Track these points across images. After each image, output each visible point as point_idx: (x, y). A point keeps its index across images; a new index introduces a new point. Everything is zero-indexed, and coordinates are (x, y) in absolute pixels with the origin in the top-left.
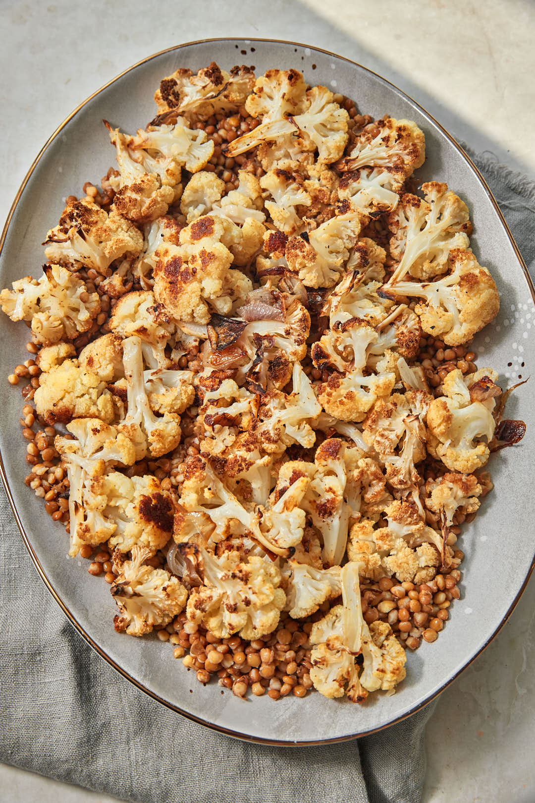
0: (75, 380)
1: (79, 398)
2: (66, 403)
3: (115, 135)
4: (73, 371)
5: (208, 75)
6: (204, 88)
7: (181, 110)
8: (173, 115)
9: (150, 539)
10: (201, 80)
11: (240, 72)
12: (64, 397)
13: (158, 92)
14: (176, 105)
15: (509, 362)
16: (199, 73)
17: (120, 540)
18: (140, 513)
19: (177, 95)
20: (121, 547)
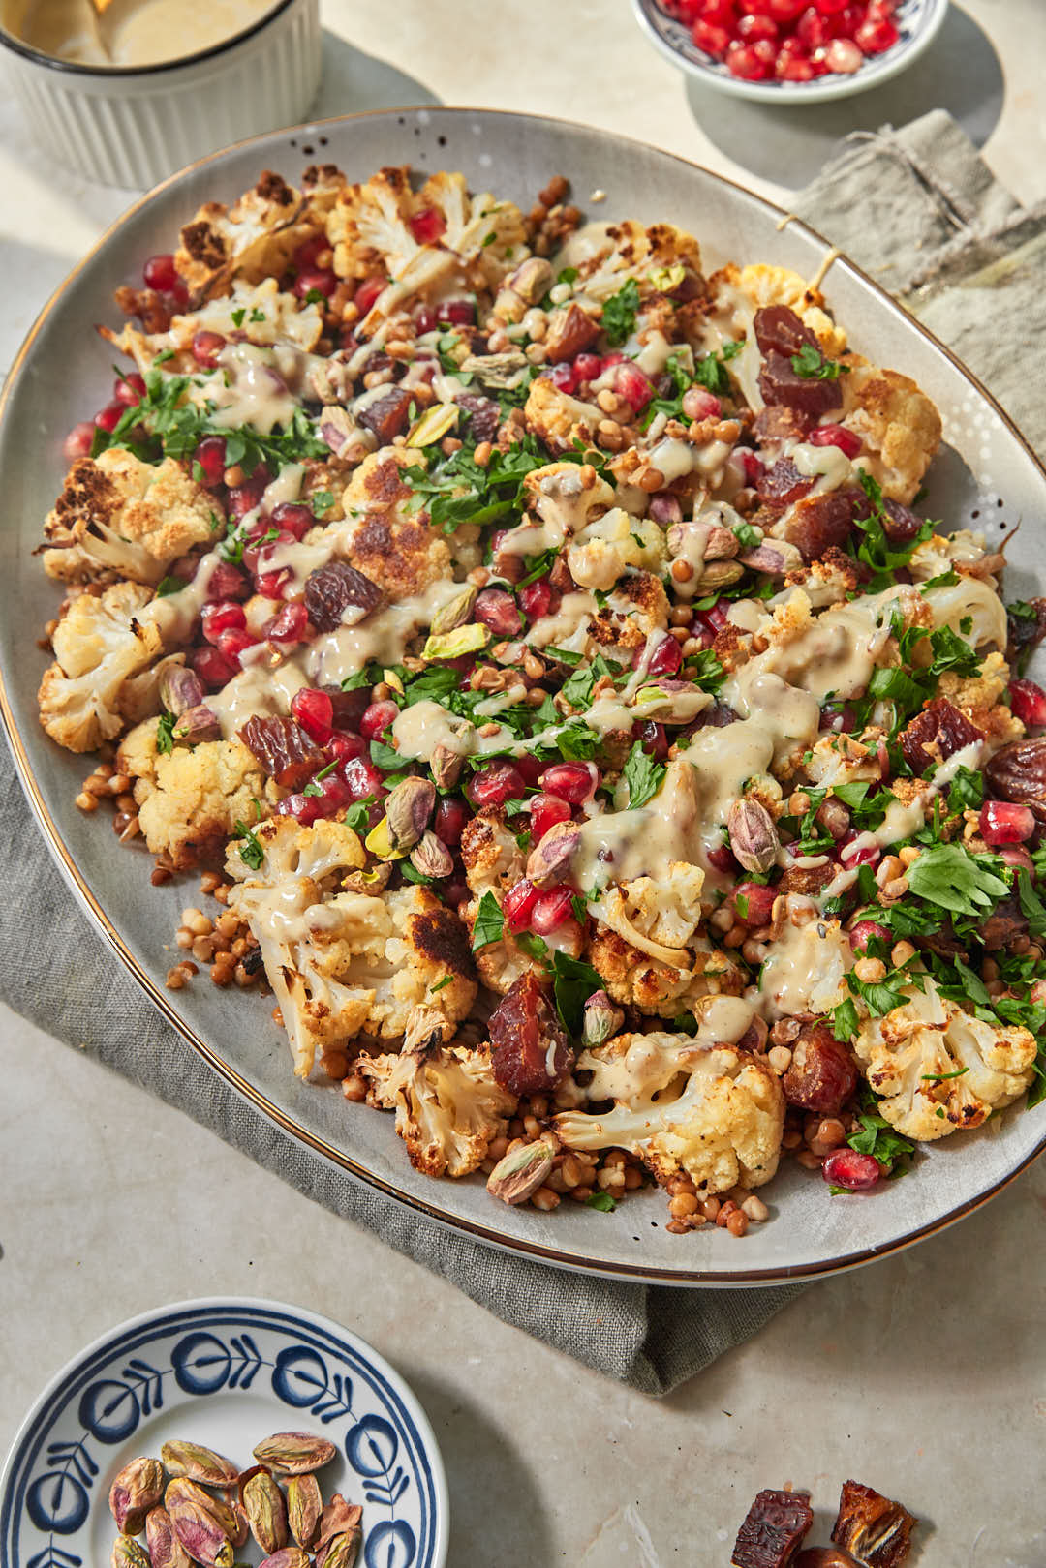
0: (215, 764)
1: (231, 798)
2: (210, 810)
3: (128, 338)
4: (204, 750)
5: (264, 193)
6: (264, 217)
7: (235, 266)
8: (223, 279)
9: (445, 997)
10: (252, 208)
11: (321, 176)
12: (202, 801)
13: (182, 253)
14: (223, 262)
15: (972, 511)
16: (244, 200)
17: (388, 1009)
18: (418, 947)
19: (219, 243)
20: (392, 1022)
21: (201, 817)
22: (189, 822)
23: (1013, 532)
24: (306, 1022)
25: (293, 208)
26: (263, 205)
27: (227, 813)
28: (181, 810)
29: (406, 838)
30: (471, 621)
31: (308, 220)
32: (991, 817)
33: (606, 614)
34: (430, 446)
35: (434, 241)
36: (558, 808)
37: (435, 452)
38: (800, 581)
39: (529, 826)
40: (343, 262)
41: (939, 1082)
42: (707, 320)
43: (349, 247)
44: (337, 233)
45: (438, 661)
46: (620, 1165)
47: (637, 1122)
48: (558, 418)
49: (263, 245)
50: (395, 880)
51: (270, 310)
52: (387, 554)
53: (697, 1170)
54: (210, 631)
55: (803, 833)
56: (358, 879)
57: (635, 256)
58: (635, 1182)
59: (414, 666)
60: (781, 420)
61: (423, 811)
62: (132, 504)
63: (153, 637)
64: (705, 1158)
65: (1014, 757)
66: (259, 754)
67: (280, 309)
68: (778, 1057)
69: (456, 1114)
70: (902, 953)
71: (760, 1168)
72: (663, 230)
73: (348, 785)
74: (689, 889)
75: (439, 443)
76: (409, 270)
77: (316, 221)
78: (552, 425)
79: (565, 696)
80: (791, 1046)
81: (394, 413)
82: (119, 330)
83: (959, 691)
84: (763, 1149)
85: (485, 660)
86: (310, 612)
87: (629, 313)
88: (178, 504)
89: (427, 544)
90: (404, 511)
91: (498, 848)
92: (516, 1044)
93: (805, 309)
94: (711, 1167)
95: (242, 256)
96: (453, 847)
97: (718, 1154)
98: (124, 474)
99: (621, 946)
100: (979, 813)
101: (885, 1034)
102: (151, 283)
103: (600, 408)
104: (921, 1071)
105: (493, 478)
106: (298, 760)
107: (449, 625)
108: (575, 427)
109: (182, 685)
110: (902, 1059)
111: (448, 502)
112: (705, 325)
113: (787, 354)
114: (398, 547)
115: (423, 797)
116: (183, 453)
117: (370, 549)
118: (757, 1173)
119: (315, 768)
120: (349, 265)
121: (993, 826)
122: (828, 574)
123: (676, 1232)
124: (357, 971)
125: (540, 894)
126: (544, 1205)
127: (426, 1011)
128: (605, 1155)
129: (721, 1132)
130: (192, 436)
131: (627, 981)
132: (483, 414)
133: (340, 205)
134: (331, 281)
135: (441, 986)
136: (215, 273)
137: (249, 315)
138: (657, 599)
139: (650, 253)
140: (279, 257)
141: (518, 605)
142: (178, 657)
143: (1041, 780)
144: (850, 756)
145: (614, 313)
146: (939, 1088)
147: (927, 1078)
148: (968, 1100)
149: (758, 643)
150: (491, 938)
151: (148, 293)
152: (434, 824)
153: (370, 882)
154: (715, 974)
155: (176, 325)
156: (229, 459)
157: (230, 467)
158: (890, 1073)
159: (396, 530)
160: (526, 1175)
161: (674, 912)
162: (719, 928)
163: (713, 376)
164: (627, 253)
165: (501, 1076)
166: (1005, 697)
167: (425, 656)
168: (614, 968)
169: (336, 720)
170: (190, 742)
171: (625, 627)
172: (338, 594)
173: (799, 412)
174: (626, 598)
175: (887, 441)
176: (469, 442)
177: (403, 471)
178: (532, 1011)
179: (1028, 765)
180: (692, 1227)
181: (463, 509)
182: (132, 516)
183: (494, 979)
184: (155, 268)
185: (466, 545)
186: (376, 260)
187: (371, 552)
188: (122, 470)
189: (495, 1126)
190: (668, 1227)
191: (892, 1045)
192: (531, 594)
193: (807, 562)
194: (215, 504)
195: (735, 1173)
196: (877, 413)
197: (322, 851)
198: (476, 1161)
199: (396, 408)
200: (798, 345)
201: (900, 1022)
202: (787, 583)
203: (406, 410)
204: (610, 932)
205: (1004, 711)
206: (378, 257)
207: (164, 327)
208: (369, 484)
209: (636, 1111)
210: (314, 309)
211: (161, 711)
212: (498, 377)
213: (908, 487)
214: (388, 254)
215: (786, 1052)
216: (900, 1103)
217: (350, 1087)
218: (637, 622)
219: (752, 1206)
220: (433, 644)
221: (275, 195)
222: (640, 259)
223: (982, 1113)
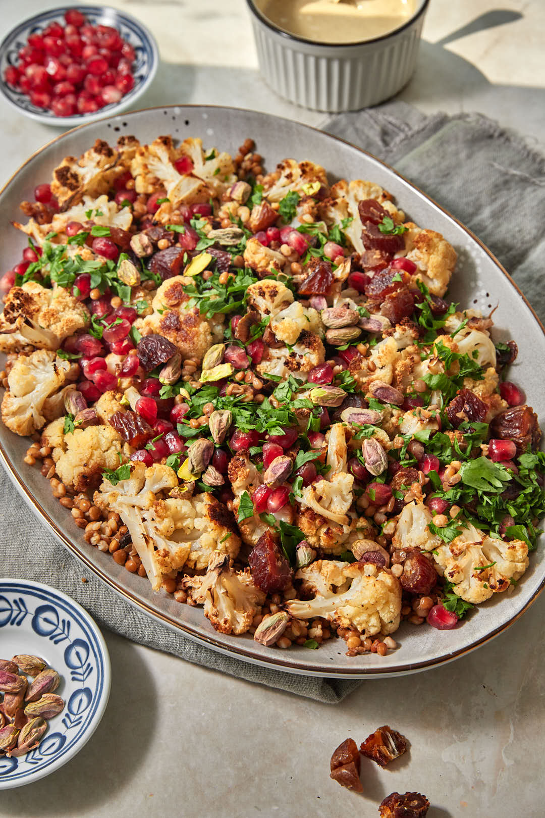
0: (97, 436)
1: (106, 453)
2: (96, 459)
3: (31, 227)
4: (91, 430)
5: (98, 150)
6: (98, 163)
7: (85, 188)
8: (78, 196)
9: (227, 545)
10: (92, 160)
11: (126, 141)
12: (92, 455)
13: (55, 182)
14: (77, 187)
15: (474, 300)
16: (86, 155)
17: (200, 553)
18: (211, 521)
19: (75, 176)
20: (202, 560)
21: (92, 462)
22: (85, 465)
23: (495, 309)
24: (157, 561)
25: (113, 159)
26: (97, 157)
27: (105, 460)
28: (81, 460)
29: (199, 468)
30: (223, 363)
31: (121, 165)
32: (494, 447)
33: (293, 355)
34: (197, 275)
35: (189, 172)
36: (276, 449)
37: (200, 278)
38: (390, 334)
39: (262, 461)
40: (141, 185)
41: (483, 570)
42: (333, 209)
43: (144, 177)
44: (136, 169)
45: (208, 383)
46: (320, 626)
47: (329, 603)
48: (264, 258)
49: (99, 177)
50: (197, 490)
51: (105, 210)
52: (178, 330)
53: (361, 624)
54: (88, 372)
55: (401, 456)
56: (177, 490)
57: (293, 178)
58: (328, 635)
59: (196, 386)
60: (375, 257)
61: (208, 455)
62: (44, 309)
63: (62, 376)
64: (364, 617)
65: (504, 417)
66: (121, 431)
67: (110, 210)
68: (397, 569)
69: (236, 604)
70: (455, 511)
71: (391, 622)
72: (307, 165)
73: (167, 446)
74: (346, 485)
75: (201, 274)
76: (178, 189)
77: (126, 164)
78: (260, 261)
79: (275, 397)
80: (403, 563)
81: (177, 259)
82: (25, 223)
83: (474, 387)
84: (393, 611)
85: (232, 381)
86: (140, 359)
87: (293, 207)
88: (67, 309)
89: (199, 324)
90: (186, 308)
91: (248, 470)
92: (265, 563)
93: (383, 202)
94: (367, 622)
95: (89, 183)
96: (224, 472)
97: (370, 616)
98: (39, 294)
99: (314, 516)
100: (488, 446)
101: (452, 551)
102: (38, 199)
103: (282, 254)
104: (473, 566)
105: (230, 289)
106: (140, 433)
107: (212, 365)
108: (271, 262)
109: (76, 400)
110: (462, 562)
111: (208, 302)
112: (331, 212)
113: (376, 223)
114: (183, 326)
115: (208, 448)
116: (67, 284)
117: (169, 328)
118: (390, 625)
119: (149, 437)
120: (144, 186)
121: (496, 451)
122: (404, 330)
123: (351, 655)
124: (177, 535)
125: (270, 492)
126: (283, 645)
127: (219, 554)
128: (312, 621)
129: (372, 603)
130: (72, 274)
131: (317, 535)
132: (223, 259)
133: (137, 156)
134: (134, 196)
135: (225, 539)
136: (73, 193)
137: (94, 213)
138: (319, 345)
139: (301, 176)
140: (105, 185)
141: (247, 353)
142: (73, 386)
143: (518, 428)
144: (422, 418)
145: (285, 207)
146: (483, 574)
147: (476, 569)
148: (499, 577)
149: (371, 366)
150: (248, 516)
151: (38, 204)
152: (212, 461)
153: (183, 492)
154: (362, 529)
155: (56, 220)
156: (93, 285)
157: (94, 288)
158: (457, 570)
159: (182, 318)
160: (274, 628)
161: (339, 497)
162: (361, 507)
163: (338, 237)
164: (289, 176)
165: (257, 582)
166: (497, 390)
167: (202, 380)
168: (310, 528)
169: (158, 414)
170: (82, 427)
171: (303, 361)
172: (156, 349)
173: (384, 252)
174: (303, 347)
175: (430, 265)
176: (217, 273)
177: (185, 288)
178: (271, 549)
179: (511, 421)
180: (358, 653)
181: (215, 306)
182: (45, 315)
183: (249, 537)
184: (40, 191)
185: (218, 324)
186: (159, 184)
187: (169, 329)
188: (37, 292)
189: (256, 609)
190: (346, 654)
191: (456, 555)
192: (253, 347)
193: (393, 325)
194: (85, 308)
195: (379, 625)
196: (424, 250)
197: (158, 480)
198: (247, 626)
199: (178, 256)
200: (381, 218)
201: (460, 544)
202: (384, 336)
203: (182, 257)
204: (308, 509)
205: (497, 397)
206: (159, 182)
207: (49, 220)
208: (167, 295)
209: (327, 598)
210: (127, 209)
211: (64, 413)
212: (228, 239)
213: (441, 288)
214: (164, 180)
215: (400, 567)
216: (464, 585)
217: (179, 595)
218: (309, 358)
219: (388, 641)
220: (205, 374)
221: (104, 152)
222: (296, 179)
223: (507, 583)
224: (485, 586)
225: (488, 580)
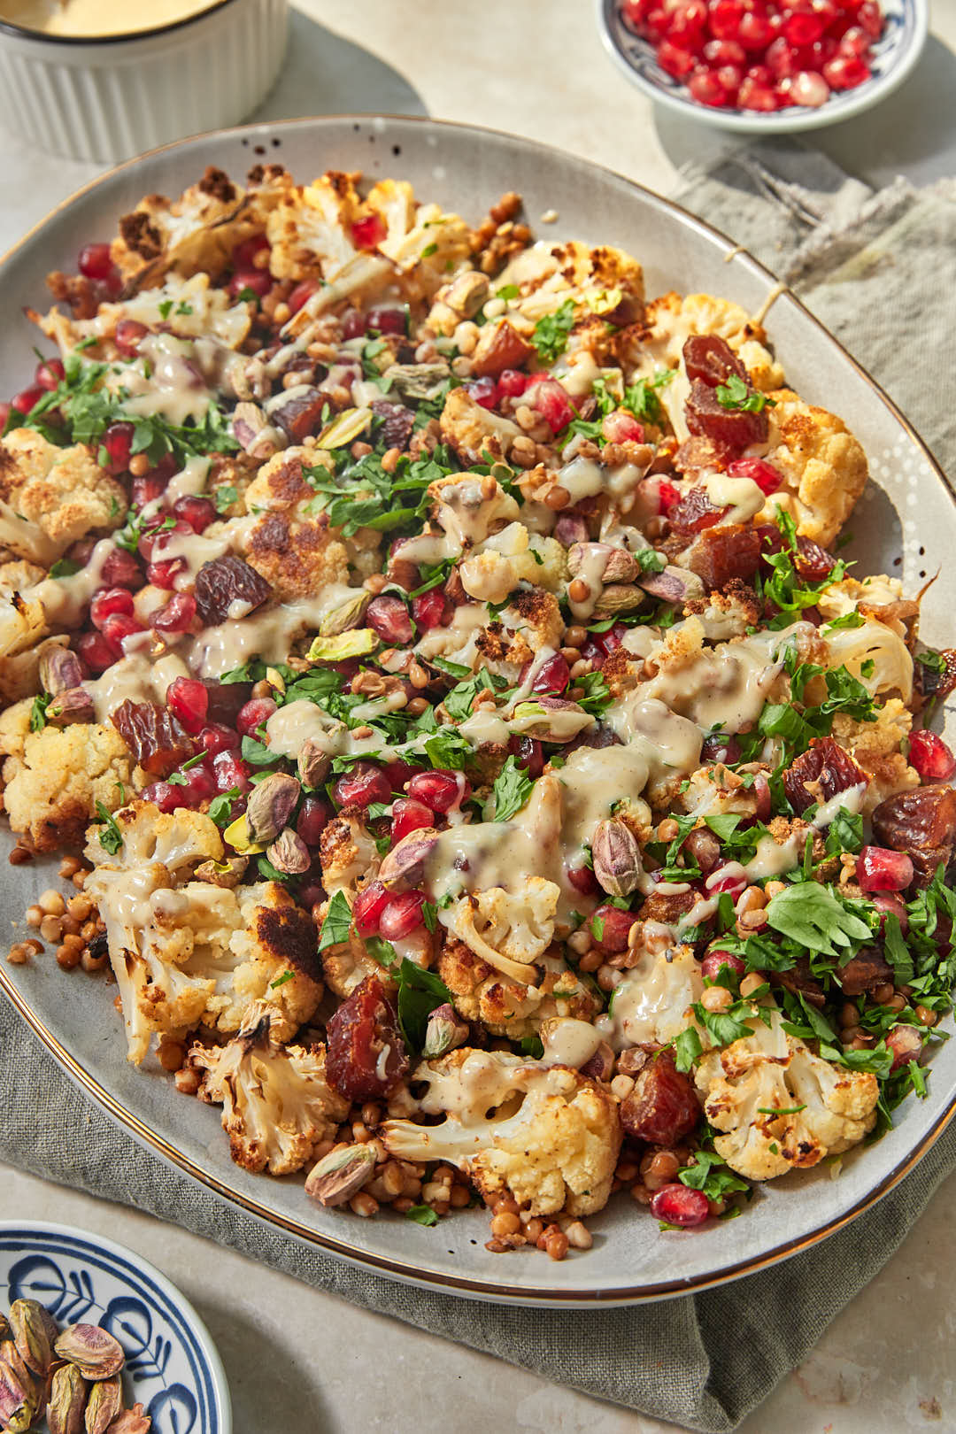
0: (83, 745)
1: (96, 780)
2: (73, 790)
3: (53, 322)
4: (75, 730)
5: (207, 188)
6: (204, 212)
7: (170, 259)
8: (156, 271)
9: (286, 993)
10: (194, 203)
11: (267, 175)
12: (67, 781)
13: (119, 242)
14: (158, 254)
15: (894, 558)
16: (187, 194)
17: (227, 1001)
18: (262, 939)
19: (155, 235)
20: (229, 1014)
21: (63, 798)
22: (51, 801)
23: (933, 581)
24: (141, 1006)
25: (233, 205)
26: (204, 200)
27: (91, 795)
28: (44, 788)
29: (264, 831)
30: (360, 627)
31: (248, 219)
32: (868, 861)
33: (496, 628)
34: (339, 449)
35: (371, 247)
36: (419, 813)
37: (345, 455)
38: (698, 610)
39: (389, 832)
40: (280, 263)
41: (774, 1117)
42: (642, 346)
43: (286, 248)
44: (276, 234)
45: (322, 661)
46: (447, 1180)
47: (467, 1136)
48: (470, 429)
49: (199, 239)
50: (250, 874)
51: (199, 306)
52: (283, 552)
53: (522, 1189)
54: (96, 615)
55: (668, 859)
56: (210, 868)
57: (576, 278)
58: (461, 1200)
59: (298, 666)
60: (703, 450)
61: (284, 807)
62: (32, 483)
63: (36, 615)
64: (530, 1175)
65: (900, 804)
66: (128, 738)
67: (210, 305)
68: (621, 1085)
69: (283, 1110)
70: (750, 985)
71: (586, 1193)
72: (605, 254)
73: (215, 778)
74: (542, 905)
75: (349, 446)
76: (342, 274)
77: (256, 219)
78: (464, 435)
79: (446, 708)
80: (635, 1076)
81: (307, 413)
82: (45, 313)
83: (853, 734)
84: (590, 1172)
85: (370, 665)
86: (198, 604)
87: (564, 333)
88: (79, 487)
89: (324, 545)
90: (305, 511)
91: (354, 849)
92: (347, 1042)
93: (744, 343)
94: (536, 1187)
95: (178, 248)
96: (312, 847)
97: (544, 1174)
98: (29, 452)
99: (470, 958)
100: (857, 857)
101: (725, 1065)
102: (87, 271)
103: (518, 424)
104: (757, 1104)
105: (399, 485)
106: (165, 747)
107: (338, 629)
108: (486, 439)
109: (62, 666)
110: (740, 1092)
111: (349, 505)
112: (639, 352)
113: (712, 383)
114: (295, 546)
115: (286, 793)
116: (92, 437)
117: (267, 548)
118: (584, 1199)
119: (184, 757)
120: (285, 266)
121: (870, 872)
122: (727, 605)
123: (495, 1250)
124: (199, 960)
125: (390, 897)
126: (362, 1211)
127: (264, 1006)
128: (432, 1169)
129: (546, 1150)
130: (101, 421)
131: (474, 994)
132: (397, 422)
133: (282, 206)
134: (267, 282)
135: (281, 982)
136: (149, 263)
137: (176, 307)
138: (549, 616)
139: (591, 275)
140: (218, 255)
141: (411, 613)
142: (63, 638)
143: (924, 829)
144: (726, 787)
145: (545, 332)
146: (776, 1123)
147: (762, 1111)
148: (804, 1137)
149: (648, 668)
150: (339, 939)
151: (80, 278)
152: (294, 820)
153: (223, 872)
154: (565, 996)
155: (104, 312)
156: (136, 446)
157: (136, 454)
158: (727, 1105)
159: (295, 530)
160: (343, 1175)
161: (526, 927)
162: (574, 950)
163: (640, 405)
164: (569, 274)
165: (332, 1076)
166: (903, 745)
167: (310, 657)
168: (461, 980)
169: (210, 712)
170: (61, 722)
171: (514, 643)
172: (227, 587)
173: (722, 443)
174: (517, 613)
175: (804, 478)
176: (380, 448)
177: (308, 469)
178: (368, 1012)
179: (912, 813)
180: (510, 1247)
181: (363, 513)
182: (31, 494)
183: (339, 982)
184: (91, 255)
185: (366, 550)
186: (311, 261)
187: (267, 549)
188: (26, 448)
189: (323, 1128)
190: (486, 1245)
191: (731, 1079)
192: (424, 603)
193: (707, 592)
194: (119, 490)
195: (561, 1196)
196: (797, 448)
197: (180, 839)
198: (298, 1160)
199: (309, 408)
200: (726, 376)
201: (740, 1053)
202: (686, 611)
203: (320, 412)
204: (460, 943)
205: (900, 760)
206: (314, 260)
207: (92, 313)
208: (273, 481)
209: (467, 1125)
210: (243, 307)
211: (39, 690)
212: (418, 387)
213: (826, 528)
214: (325, 257)
215: (628, 1081)
216: (736, 1138)
217: (182, 1079)
218: (526, 638)
219: (576, 1232)
220: (319, 645)
221: (217, 191)
222: (582, 281)
223: (818, 1153)
224: (773, 1149)
225: (783, 1139)
